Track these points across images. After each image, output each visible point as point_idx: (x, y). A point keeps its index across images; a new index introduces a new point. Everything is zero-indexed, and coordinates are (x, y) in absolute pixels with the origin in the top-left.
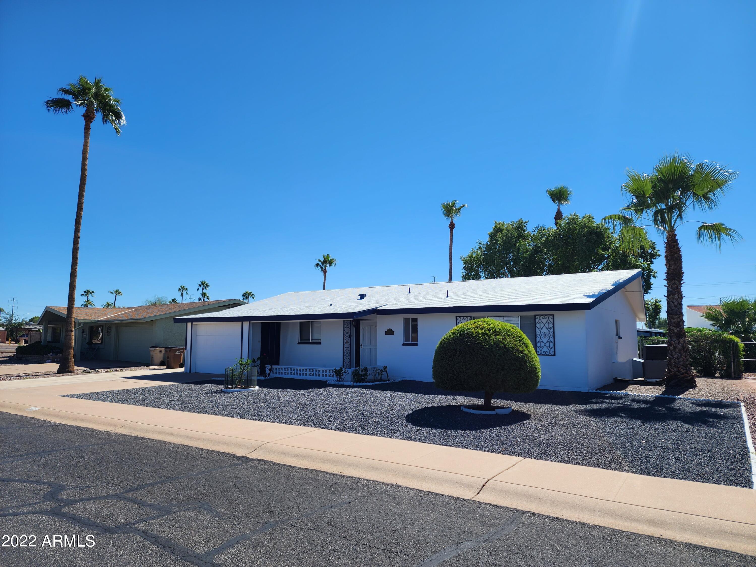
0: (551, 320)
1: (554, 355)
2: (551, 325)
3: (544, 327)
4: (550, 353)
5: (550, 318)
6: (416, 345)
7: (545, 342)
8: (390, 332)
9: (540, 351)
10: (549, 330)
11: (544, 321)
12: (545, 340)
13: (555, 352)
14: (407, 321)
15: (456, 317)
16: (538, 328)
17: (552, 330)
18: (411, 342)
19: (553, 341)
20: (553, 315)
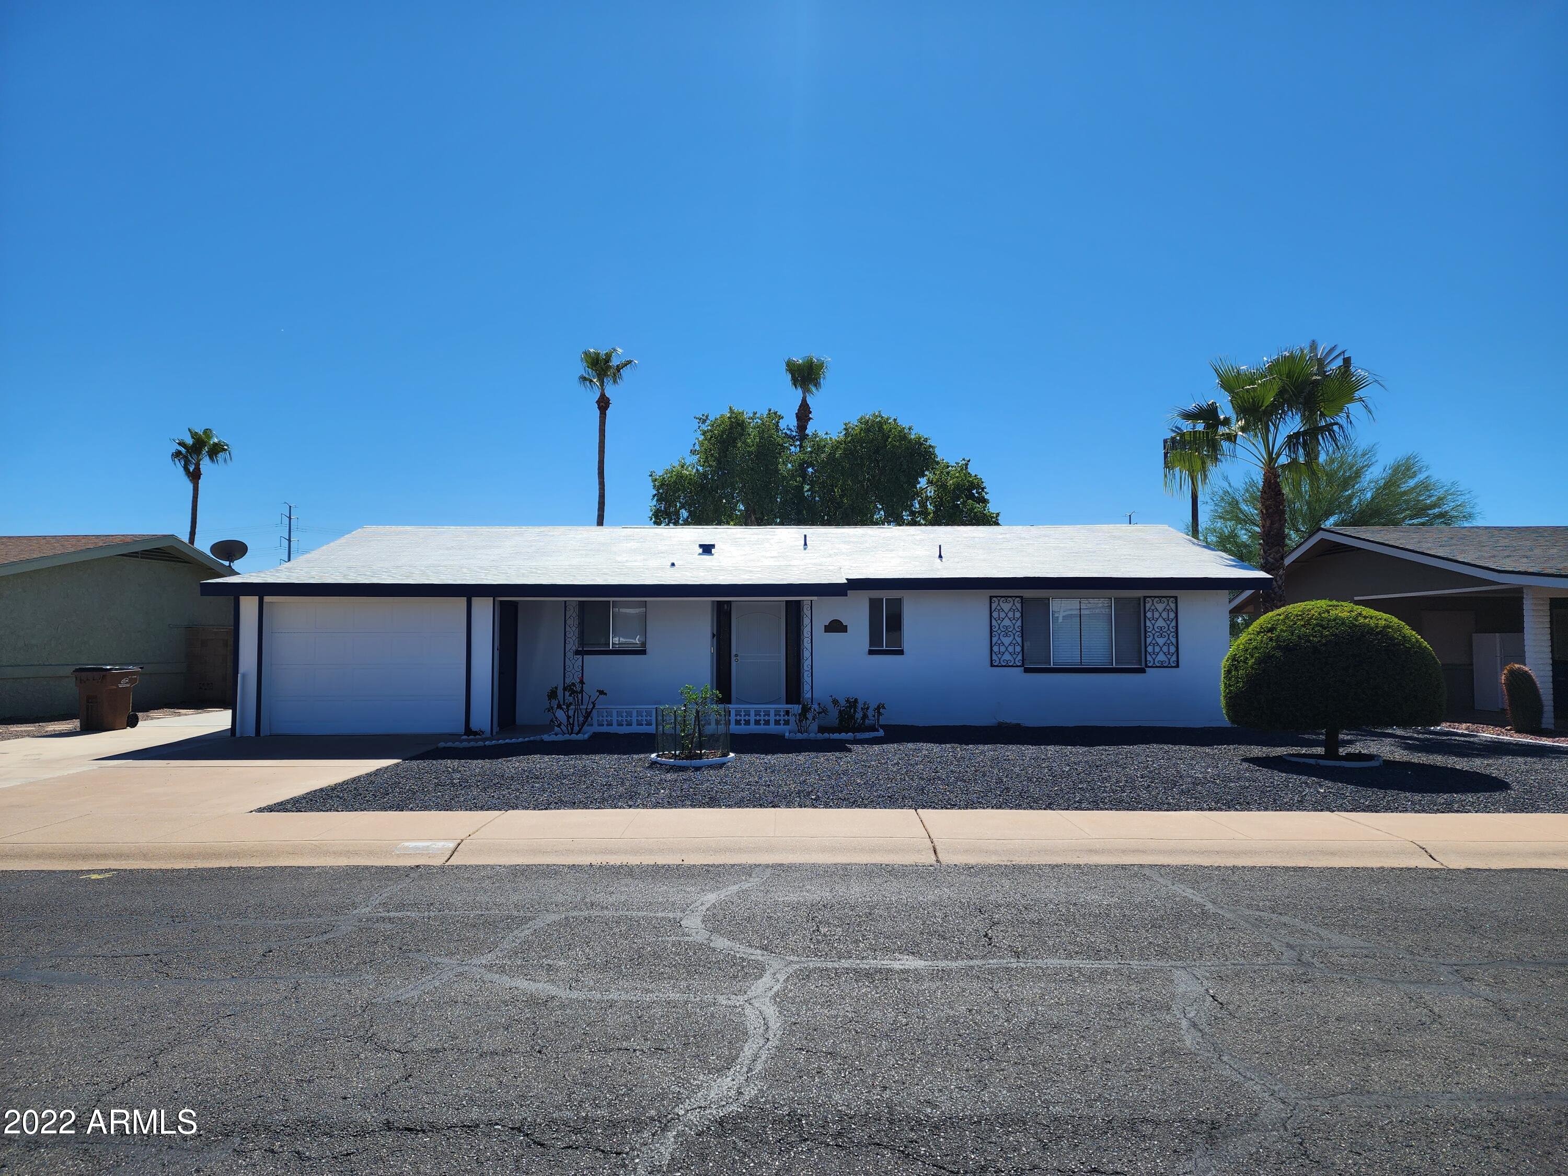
0: (1173, 606)
1: (1177, 666)
2: (1172, 615)
3: (1160, 619)
4: (1169, 663)
5: (1170, 603)
6: (901, 652)
7: (1161, 644)
8: (836, 627)
9: (1152, 660)
10: (1168, 622)
11: (1160, 607)
12: (1161, 641)
13: (1178, 661)
14: (875, 605)
15: (991, 597)
16: (1149, 619)
17: (1174, 624)
18: (884, 648)
19: (1174, 642)
20: (1176, 598)
